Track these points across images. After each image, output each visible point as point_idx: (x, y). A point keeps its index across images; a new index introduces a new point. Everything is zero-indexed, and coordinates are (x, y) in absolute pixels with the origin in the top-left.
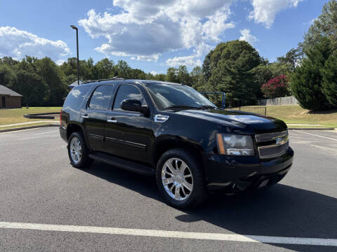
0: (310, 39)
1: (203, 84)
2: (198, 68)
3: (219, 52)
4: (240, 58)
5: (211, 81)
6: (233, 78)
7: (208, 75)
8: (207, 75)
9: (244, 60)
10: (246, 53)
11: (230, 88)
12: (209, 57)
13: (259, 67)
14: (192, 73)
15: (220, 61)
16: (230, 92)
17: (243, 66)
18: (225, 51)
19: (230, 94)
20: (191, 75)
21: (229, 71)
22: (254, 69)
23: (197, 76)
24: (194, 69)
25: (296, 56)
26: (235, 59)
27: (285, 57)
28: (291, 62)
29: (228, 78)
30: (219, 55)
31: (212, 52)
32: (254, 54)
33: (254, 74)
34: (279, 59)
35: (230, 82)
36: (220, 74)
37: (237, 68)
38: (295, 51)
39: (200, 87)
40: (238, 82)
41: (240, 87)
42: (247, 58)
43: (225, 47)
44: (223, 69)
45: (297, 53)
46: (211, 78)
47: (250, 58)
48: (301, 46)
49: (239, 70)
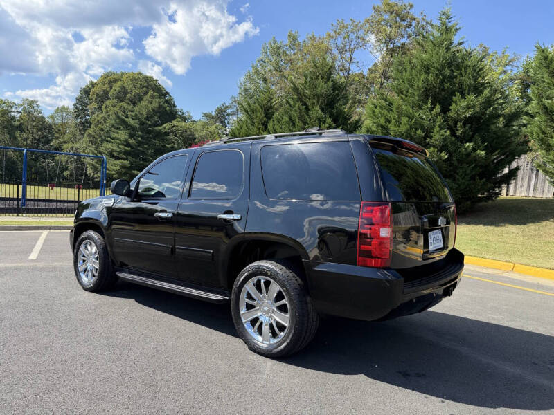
0: (246, 90)
1: (74, 140)
2: (64, 109)
3: (106, 87)
4: (144, 103)
5: (90, 135)
6: (131, 136)
7: (85, 126)
8: (82, 123)
9: (150, 107)
10: (153, 96)
11: (126, 153)
12: (86, 92)
13: (174, 123)
14: (52, 117)
15: (107, 102)
16: (127, 159)
17: (148, 118)
18: (117, 87)
19: (127, 163)
20: (49, 121)
21: (124, 122)
22: (167, 125)
23: (64, 125)
24: (57, 110)
25: (228, 115)
26: (134, 104)
27: (214, 114)
28: (222, 122)
29: (123, 135)
30: (106, 92)
31: (93, 85)
32: (167, 101)
33: (167, 134)
34: (206, 115)
35: (126, 141)
36: (107, 126)
37: (139, 119)
38: (227, 108)
39: (70, 145)
40: (140, 144)
41: (143, 153)
42: (155, 105)
43: (116, 80)
44: (113, 117)
45: (229, 111)
46: (91, 131)
47: (160, 107)
48: (235, 101)
49: (142, 124)
